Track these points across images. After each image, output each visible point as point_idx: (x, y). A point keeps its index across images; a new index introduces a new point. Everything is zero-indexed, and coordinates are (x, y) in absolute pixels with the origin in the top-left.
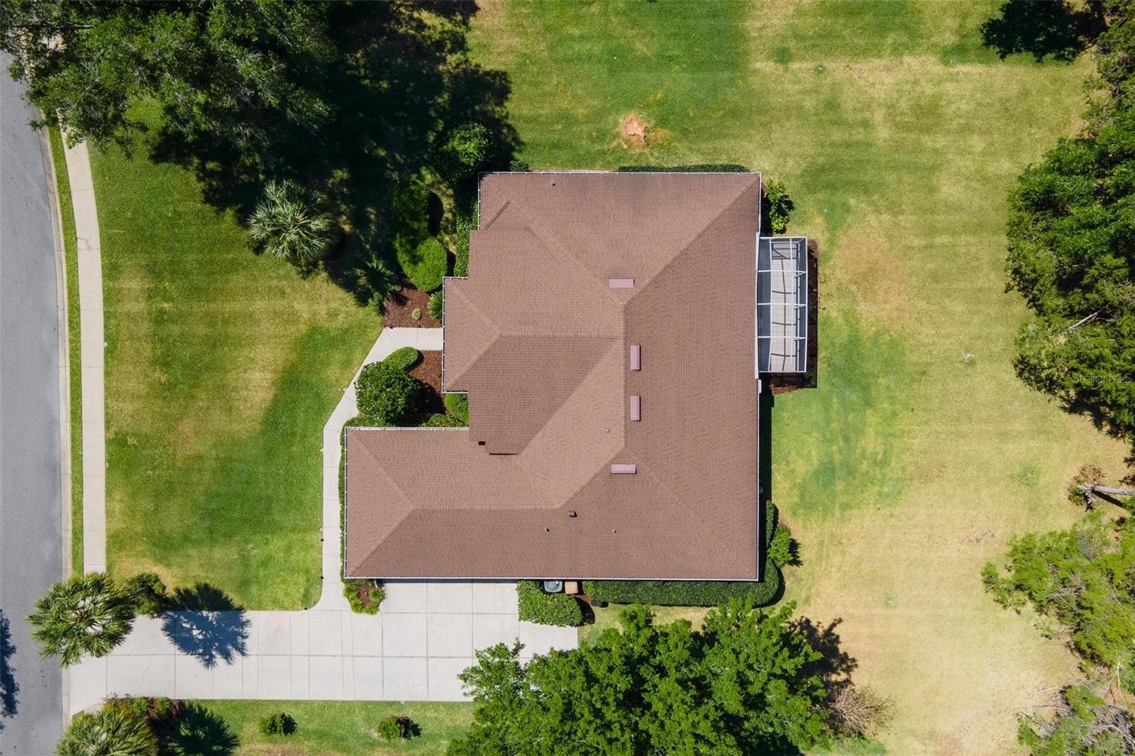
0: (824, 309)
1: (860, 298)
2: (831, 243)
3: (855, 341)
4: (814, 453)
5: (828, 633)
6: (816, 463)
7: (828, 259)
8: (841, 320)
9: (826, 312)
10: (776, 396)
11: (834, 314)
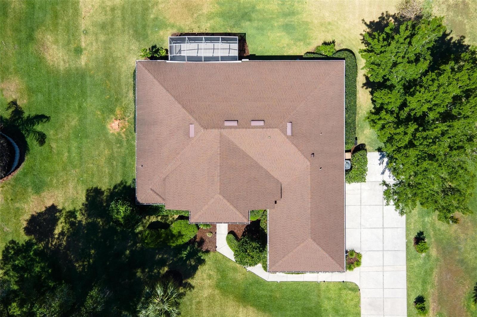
0: (206, 29)
1: (200, 12)
2: (173, 26)
3: (222, 15)
4: (278, 34)
5: (369, 26)
6: (284, 33)
7: (180, 28)
8: (212, 21)
9: (207, 29)
10: (250, 53)
11: (209, 25)
